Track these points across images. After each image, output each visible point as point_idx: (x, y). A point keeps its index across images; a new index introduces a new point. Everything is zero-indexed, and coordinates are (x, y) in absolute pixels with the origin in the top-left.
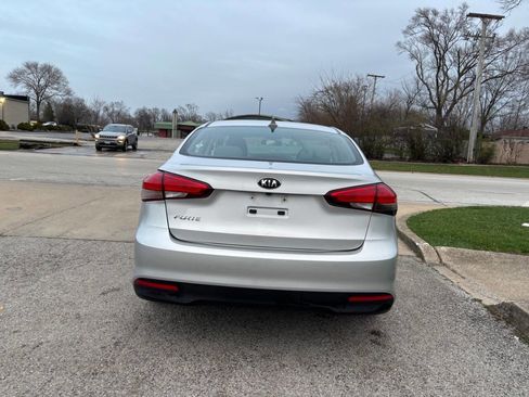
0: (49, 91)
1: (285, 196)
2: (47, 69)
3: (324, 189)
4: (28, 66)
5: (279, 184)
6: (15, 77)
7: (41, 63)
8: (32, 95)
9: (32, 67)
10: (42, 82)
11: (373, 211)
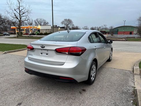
0: (69, 25)
1: (48, 50)
2: (69, 20)
3: (55, 48)
4: (65, 20)
5: (44, 47)
6: (62, 23)
7: (67, 19)
8: (66, 26)
9: (66, 20)
10: (68, 24)
11: (68, 54)
